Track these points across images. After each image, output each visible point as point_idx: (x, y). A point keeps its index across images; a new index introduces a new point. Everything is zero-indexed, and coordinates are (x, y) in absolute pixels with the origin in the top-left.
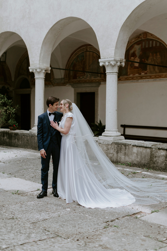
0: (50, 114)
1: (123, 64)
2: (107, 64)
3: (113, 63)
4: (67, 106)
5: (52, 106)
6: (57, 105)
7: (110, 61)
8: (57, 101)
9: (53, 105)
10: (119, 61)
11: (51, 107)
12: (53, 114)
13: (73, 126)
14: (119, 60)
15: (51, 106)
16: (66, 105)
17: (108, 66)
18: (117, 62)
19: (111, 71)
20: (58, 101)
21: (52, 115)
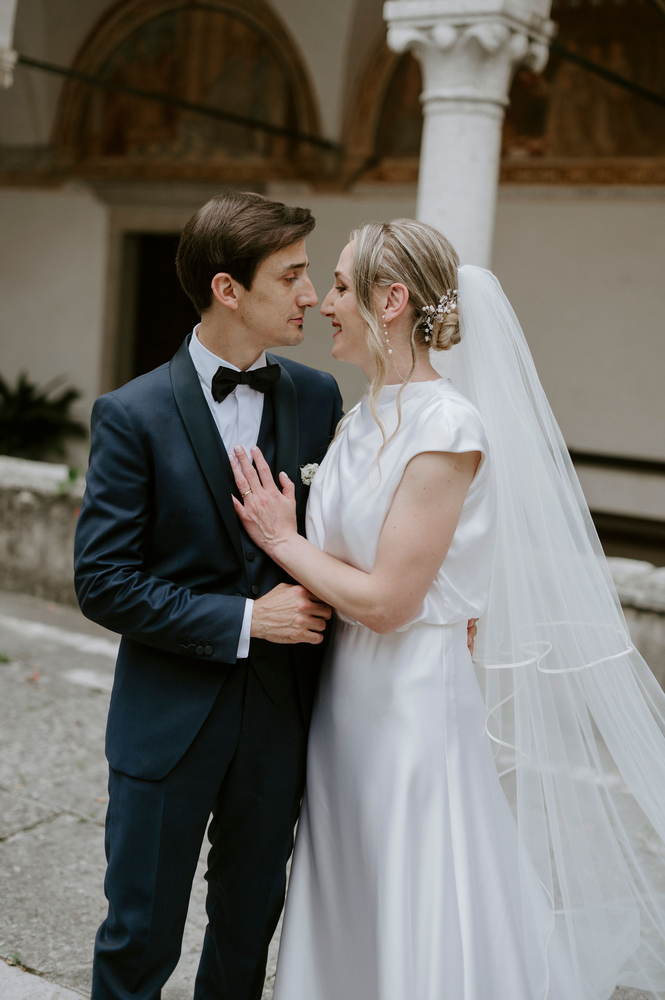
0: (225, 383)
1: (541, 53)
2: (444, 34)
3: (487, 33)
4: (390, 314)
5: (238, 289)
6: (289, 277)
7: (468, 20)
8: (290, 231)
9: (246, 280)
10: (521, 22)
11: (231, 302)
12: (257, 380)
13: (483, 543)
14: (526, 18)
15: (229, 292)
16: (380, 299)
17: (446, 51)
18: (513, 31)
19: (467, 91)
20: (298, 237)
21: (240, 389)
